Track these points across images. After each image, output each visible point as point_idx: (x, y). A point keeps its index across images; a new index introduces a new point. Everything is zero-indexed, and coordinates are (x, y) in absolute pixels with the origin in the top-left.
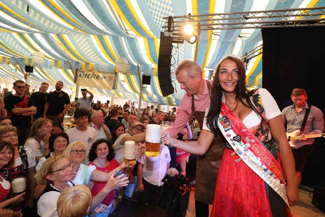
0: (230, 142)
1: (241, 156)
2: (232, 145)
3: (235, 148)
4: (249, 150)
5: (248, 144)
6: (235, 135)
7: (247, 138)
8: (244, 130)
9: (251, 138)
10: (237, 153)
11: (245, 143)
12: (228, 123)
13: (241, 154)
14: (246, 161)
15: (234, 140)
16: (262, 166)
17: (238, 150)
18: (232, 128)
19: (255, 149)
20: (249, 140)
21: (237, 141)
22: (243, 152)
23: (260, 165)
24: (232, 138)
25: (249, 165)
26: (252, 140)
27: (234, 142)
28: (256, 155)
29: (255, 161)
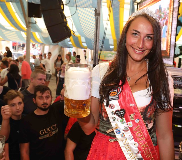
0: (111, 116)
1: (118, 136)
2: (111, 120)
3: (113, 124)
4: (129, 131)
5: (131, 123)
6: (119, 108)
7: (132, 115)
8: (131, 105)
9: (136, 117)
10: (115, 131)
11: (128, 121)
12: (116, 90)
13: (118, 133)
14: (121, 144)
15: (117, 114)
16: (136, 154)
17: (116, 128)
18: (119, 98)
19: (136, 132)
20: (133, 119)
21: (119, 116)
22: (122, 131)
23: (136, 152)
24: (114, 110)
25: (124, 149)
26: (137, 120)
27: (115, 116)
28: (135, 139)
29: (131, 146)
